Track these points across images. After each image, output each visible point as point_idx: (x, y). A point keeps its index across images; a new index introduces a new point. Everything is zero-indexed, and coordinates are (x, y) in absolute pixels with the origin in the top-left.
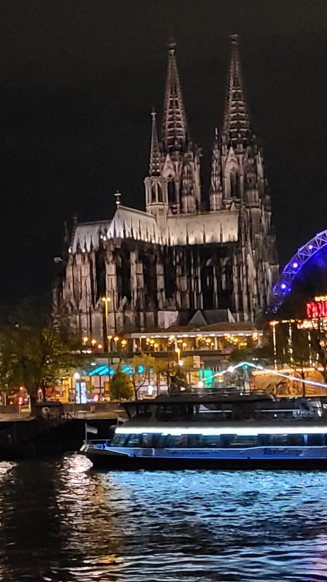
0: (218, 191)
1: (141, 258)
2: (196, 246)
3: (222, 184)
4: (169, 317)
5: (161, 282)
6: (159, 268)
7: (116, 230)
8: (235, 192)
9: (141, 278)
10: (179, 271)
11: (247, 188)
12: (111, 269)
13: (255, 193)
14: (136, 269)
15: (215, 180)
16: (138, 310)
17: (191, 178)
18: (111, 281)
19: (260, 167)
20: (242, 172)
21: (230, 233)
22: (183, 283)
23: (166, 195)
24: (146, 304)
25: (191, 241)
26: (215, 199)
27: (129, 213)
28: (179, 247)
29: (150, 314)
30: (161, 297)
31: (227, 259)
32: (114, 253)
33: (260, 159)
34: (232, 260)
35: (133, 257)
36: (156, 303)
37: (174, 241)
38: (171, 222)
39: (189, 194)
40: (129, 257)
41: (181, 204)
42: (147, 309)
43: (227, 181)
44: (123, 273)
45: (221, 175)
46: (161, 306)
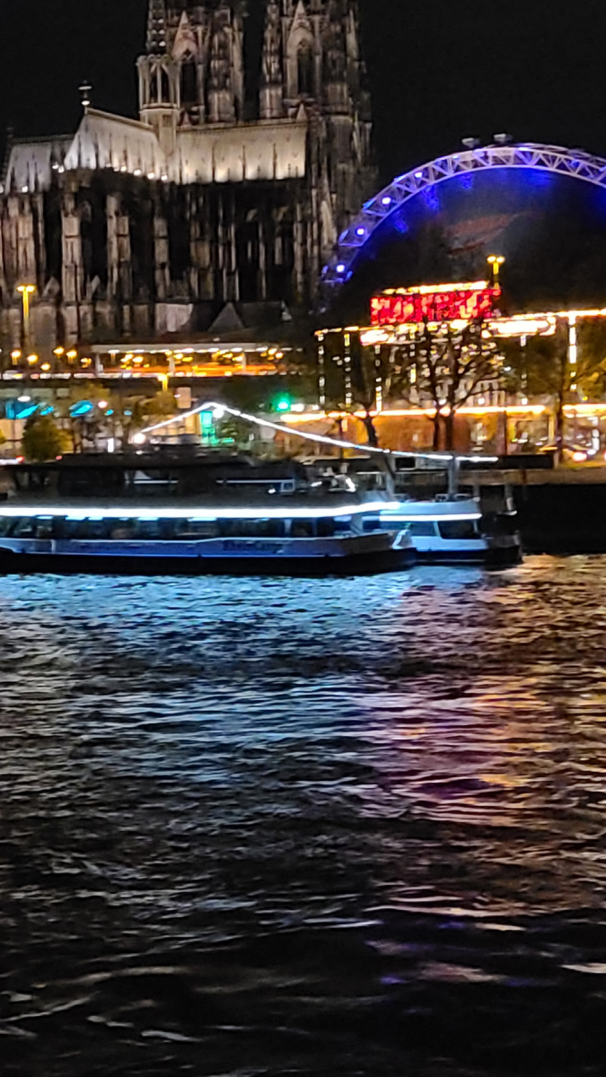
0: (274, 83)
1: (126, 208)
2: (229, 184)
3: (282, 69)
4: (175, 315)
5: (161, 251)
6: (159, 225)
7: (81, 154)
8: (305, 84)
9: (126, 242)
10: (195, 230)
11: (327, 78)
12: (71, 226)
13: (341, 89)
14: (117, 226)
15: (270, 63)
16: (119, 301)
17: (226, 57)
18: (72, 249)
19: (352, 39)
20: (319, 47)
21: (290, 163)
22: (203, 253)
23: (175, 88)
24: (135, 292)
25: (221, 176)
26: (269, 96)
27: (105, 123)
28: (199, 187)
29: (142, 308)
30: (163, 278)
31: (284, 209)
32: (78, 197)
33: (352, 24)
34: (292, 211)
35: (112, 204)
36: (154, 290)
37: (189, 175)
38: (186, 139)
39: (223, 87)
40: (104, 205)
41: (208, 104)
42: (135, 300)
43: (291, 64)
44: (94, 233)
45: (281, 53)
46: (161, 293)
